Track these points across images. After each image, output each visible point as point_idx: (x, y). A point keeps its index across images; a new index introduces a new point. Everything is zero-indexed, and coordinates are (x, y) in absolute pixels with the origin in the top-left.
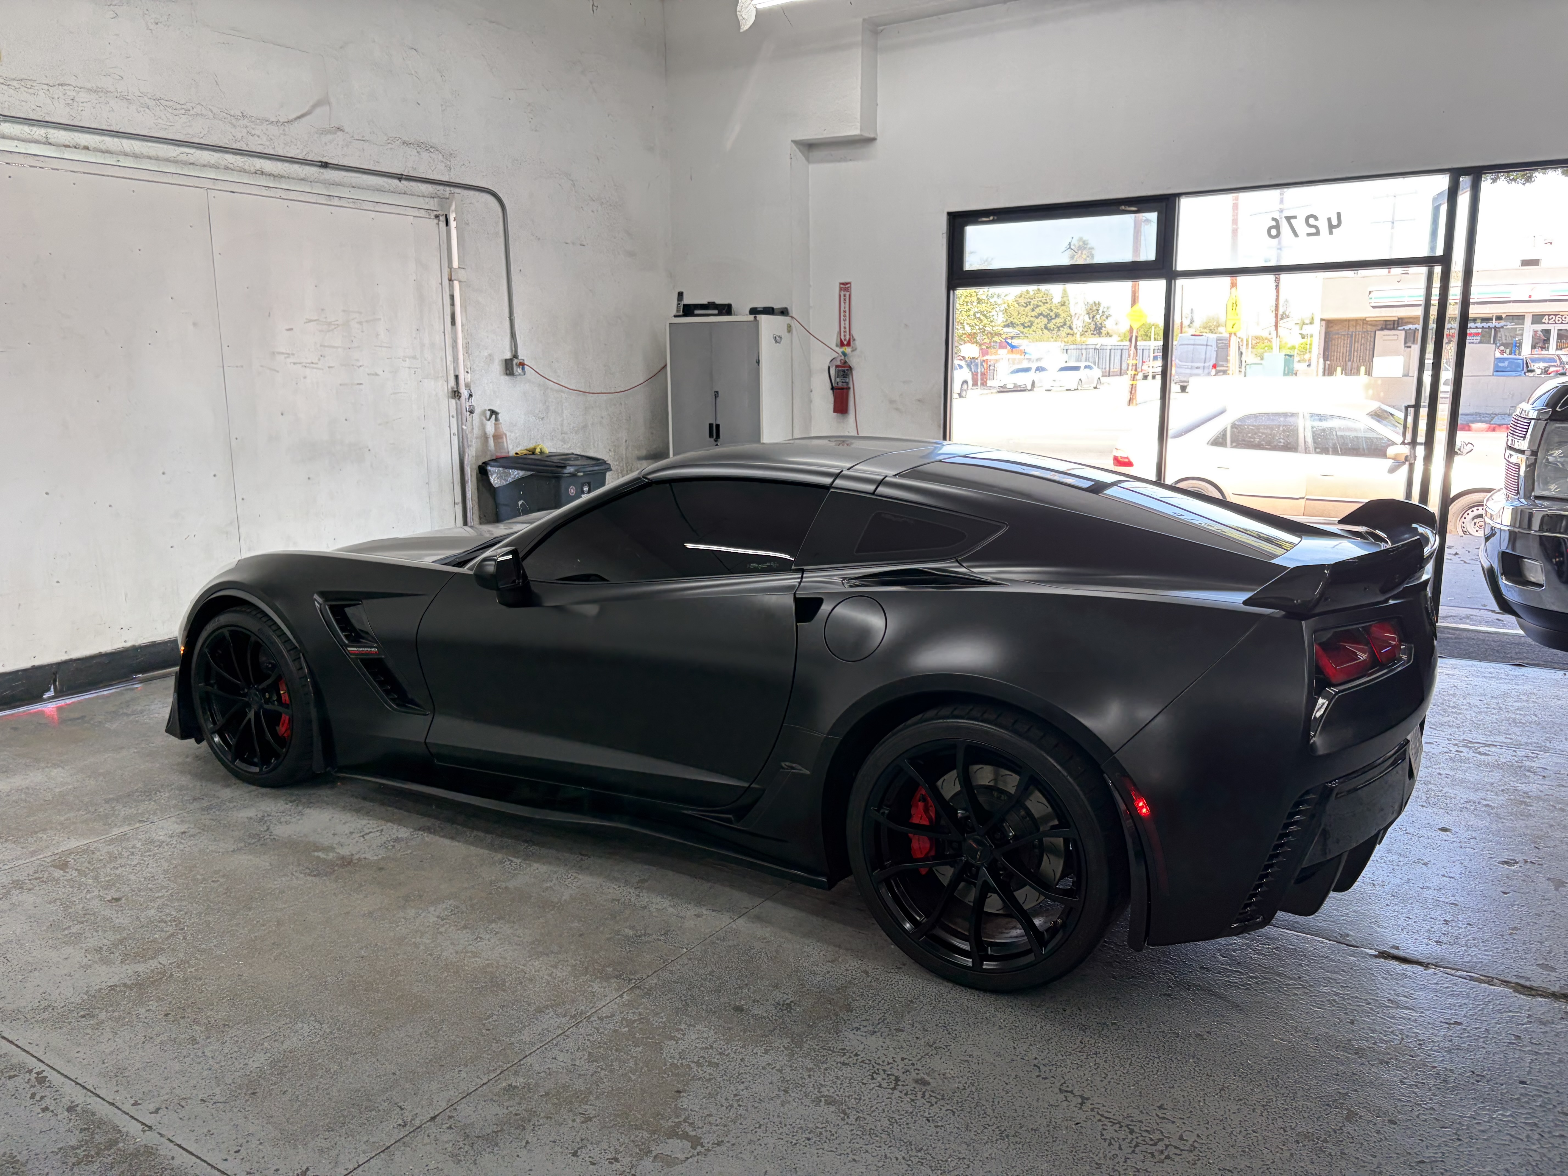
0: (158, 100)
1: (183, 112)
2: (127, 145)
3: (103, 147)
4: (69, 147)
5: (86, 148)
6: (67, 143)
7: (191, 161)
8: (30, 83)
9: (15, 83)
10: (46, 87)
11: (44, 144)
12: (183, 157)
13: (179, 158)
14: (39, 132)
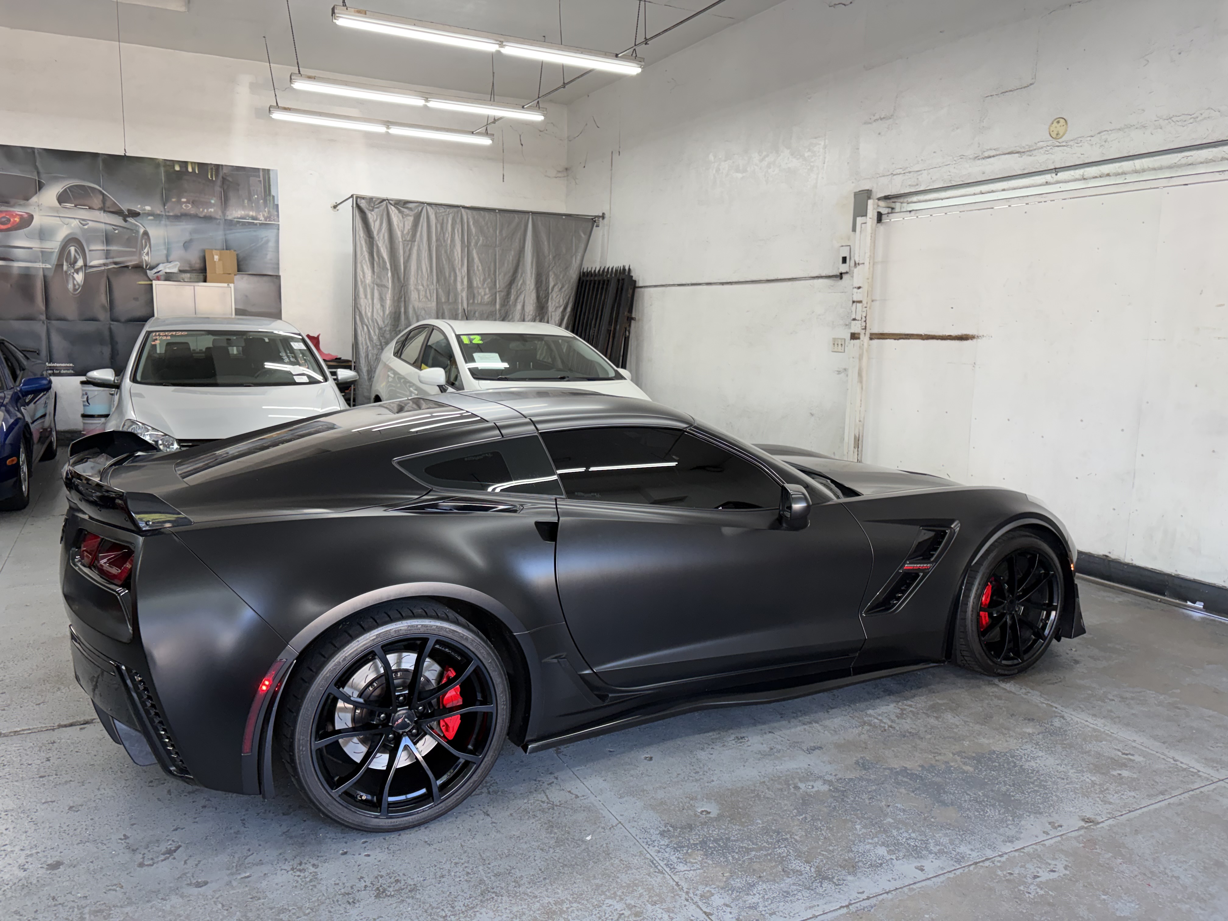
0: (1170, 118)
1: (1191, 121)
2: (1138, 163)
3: (1120, 171)
4: (1096, 177)
5: (1108, 175)
6: (1096, 175)
7: (1190, 162)
8: (1080, 139)
9: (1071, 143)
10: (1089, 138)
11: (1081, 180)
12: (1184, 161)
13: (1179, 163)
14: (1078, 173)
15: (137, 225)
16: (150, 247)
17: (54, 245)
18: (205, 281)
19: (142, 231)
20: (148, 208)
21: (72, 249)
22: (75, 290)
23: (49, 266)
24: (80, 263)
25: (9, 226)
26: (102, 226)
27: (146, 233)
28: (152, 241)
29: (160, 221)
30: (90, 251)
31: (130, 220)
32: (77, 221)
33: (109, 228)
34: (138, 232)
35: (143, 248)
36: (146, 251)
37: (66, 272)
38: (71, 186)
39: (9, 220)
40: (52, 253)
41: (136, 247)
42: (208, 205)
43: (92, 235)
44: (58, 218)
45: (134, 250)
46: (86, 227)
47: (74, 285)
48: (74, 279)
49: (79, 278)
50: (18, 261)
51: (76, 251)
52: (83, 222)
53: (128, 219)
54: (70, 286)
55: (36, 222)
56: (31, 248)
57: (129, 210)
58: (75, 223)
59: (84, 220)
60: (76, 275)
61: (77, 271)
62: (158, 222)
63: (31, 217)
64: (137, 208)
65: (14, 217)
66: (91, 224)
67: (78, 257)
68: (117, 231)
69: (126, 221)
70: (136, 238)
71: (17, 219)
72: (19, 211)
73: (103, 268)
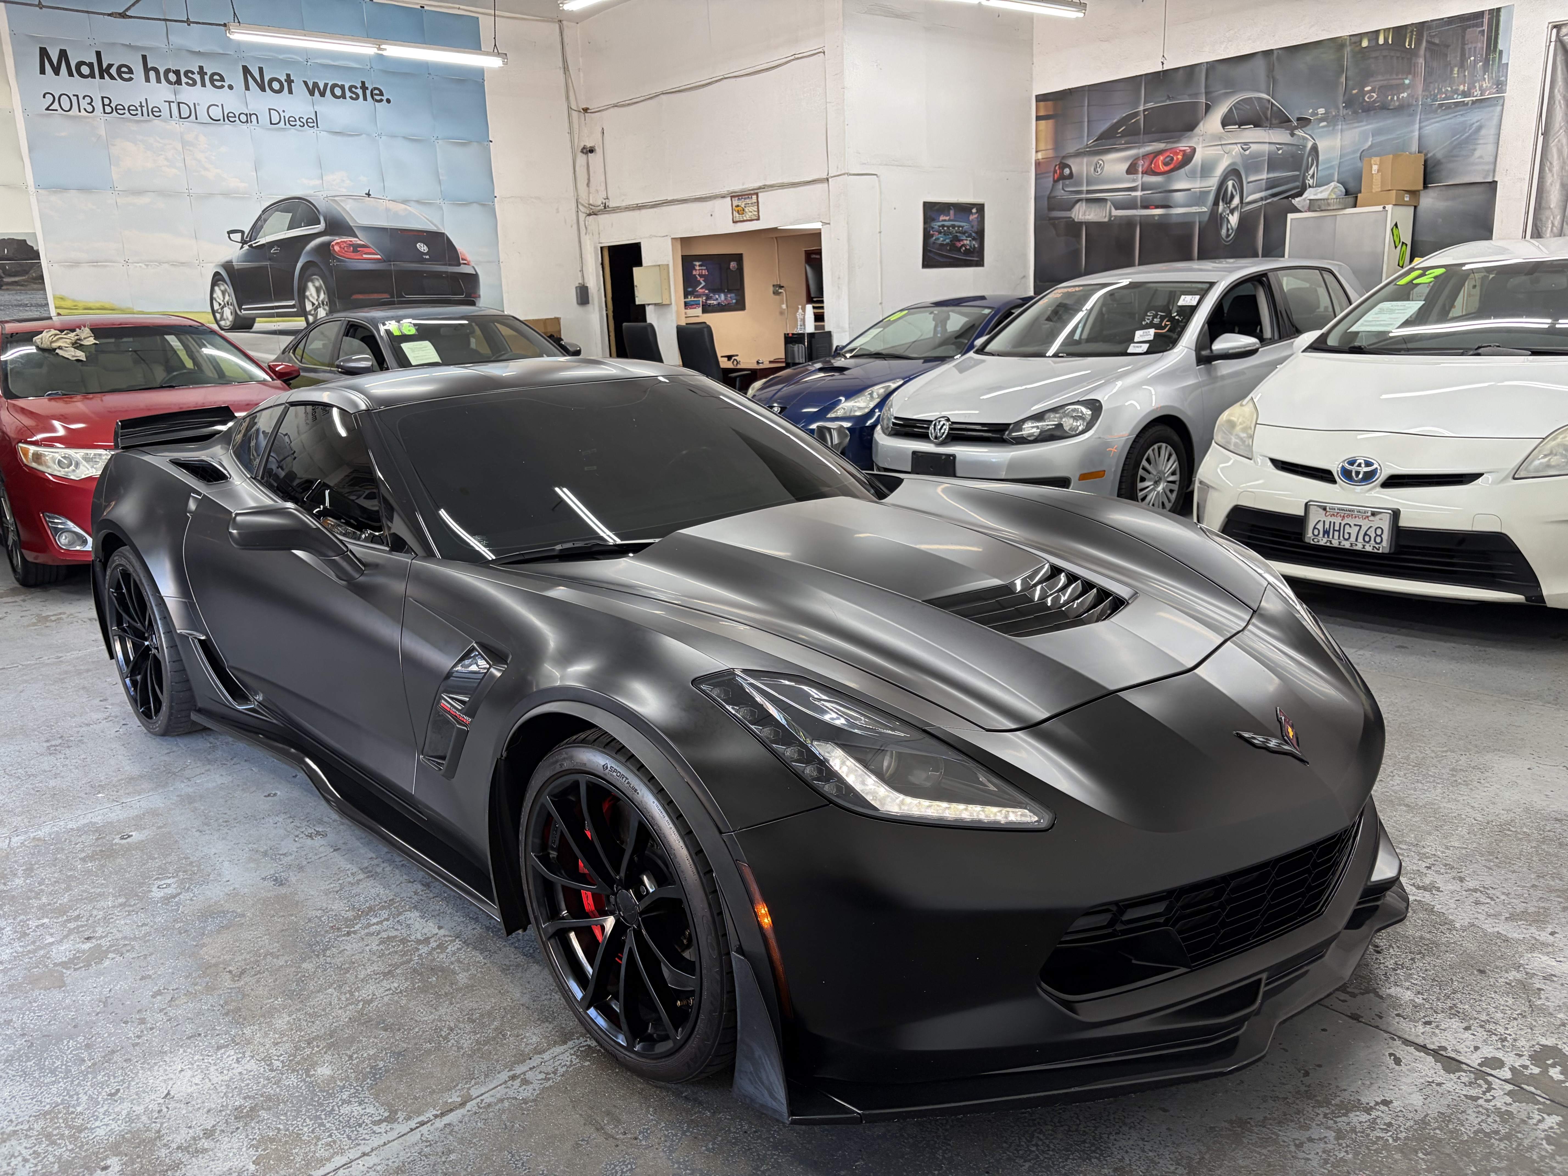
15: (1304, 138)
16: (1317, 166)
17: (1213, 183)
18: (1355, 206)
19: (1310, 145)
20: (1321, 111)
21: (1230, 183)
22: (1228, 236)
23: (1205, 209)
24: (1236, 201)
25: (1172, 166)
26: (1266, 147)
27: (1315, 148)
28: (1320, 158)
29: (1335, 125)
30: (1249, 183)
31: (1299, 132)
32: (1239, 146)
33: (1273, 147)
34: (1305, 147)
35: (1308, 169)
36: (1311, 172)
37: (1221, 214)
38: (1237, 103)
39: (1172, 159)
40: (1209, 192)
41: (1299, 170)
42: (1402, 87)
43: (1252, 163)
44: (1220, 147)
45: (1298, 173)
46: (1247, 152)
47: (1228, 230)
48: (1228, 221)
49: (1234, 220)
50: (1176, 206)
51: (1234, 186)
52: (1245, 145)
53: (1296, 132)
54: (1224, 232)
55: (1198, 158)
56: (1189, 190)
57: (1299, 119)
58: (1237, 149)
59: (1246, 144)
60: (1230, 217)
61: (1232, 212)
62: (1331, 128)
63: (1194, 150)
64: (1308, 113)
65: (1177, 154)
66: (1254, 147)
67: (1234, 193)
68: (1280, 152)
69: (1292, 135)
70: (1302, 156)
71: (1180, 157)
72: (1183, 145)
73: (1260, 204)
